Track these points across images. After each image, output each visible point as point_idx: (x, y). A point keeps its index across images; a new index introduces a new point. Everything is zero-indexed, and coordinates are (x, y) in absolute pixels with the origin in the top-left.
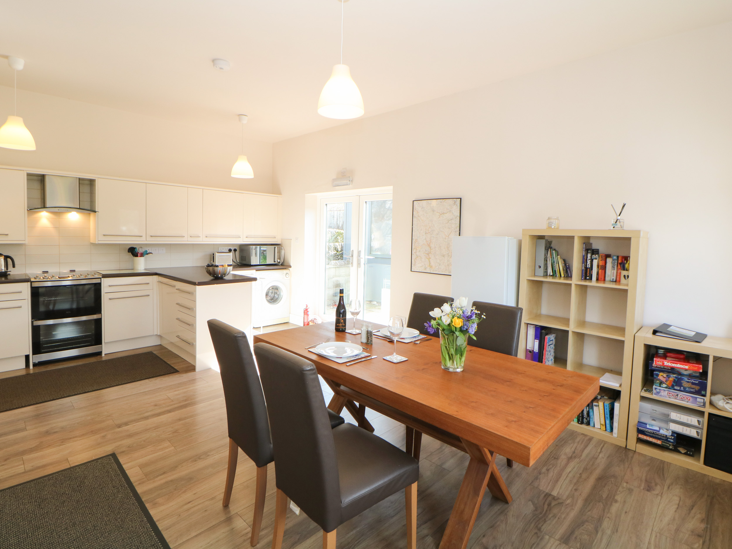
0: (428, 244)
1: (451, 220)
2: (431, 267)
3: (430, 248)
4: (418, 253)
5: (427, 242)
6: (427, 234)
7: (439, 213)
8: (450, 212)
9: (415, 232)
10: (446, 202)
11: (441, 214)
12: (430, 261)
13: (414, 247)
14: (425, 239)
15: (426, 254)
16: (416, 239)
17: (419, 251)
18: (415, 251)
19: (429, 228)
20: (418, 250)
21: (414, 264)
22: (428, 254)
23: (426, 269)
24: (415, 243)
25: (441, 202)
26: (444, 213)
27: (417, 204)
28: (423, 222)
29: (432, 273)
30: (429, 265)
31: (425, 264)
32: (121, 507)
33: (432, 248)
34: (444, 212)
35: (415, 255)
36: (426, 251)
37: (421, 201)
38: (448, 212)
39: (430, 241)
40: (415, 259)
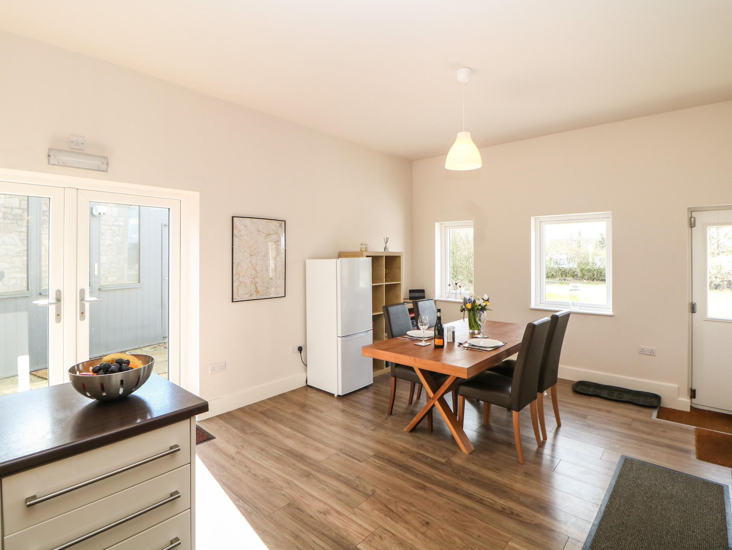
0: (253, 267)
1: (277, 242)
2: (258, 292)
3: (256, 271)
4: (241, 279)
5: (252, 265)
6: (252, 256)
7: (266, 234)
8: (276, 233)
9: (237, 254)
10: (272, 223)
11: (268, 235)
12: (256, 287)
13: (236, 273)
14: (250, 261)
15: (252, 278)
16: (239, 263)
17: (243, 276)
18: (237, 277)
19: (254, 250)
20: (241, 276)
21: (237, 292)
22: (254, 279)
23: (251, 295)
24: (238, 267)
25: (267, 223)
26: (270, 235)
27: (239, 221)
28: (247, 243)
29: (259, 299)
30: (256, 291)
31: (250, 291)
32: (611, 536)
33: (258, 272)
34: (270, 233)
35: (237, 281)
36: (251, 275)
37: (244, 218)
38: (274, 233)
39: (256, 264)
40: (238, 286)
